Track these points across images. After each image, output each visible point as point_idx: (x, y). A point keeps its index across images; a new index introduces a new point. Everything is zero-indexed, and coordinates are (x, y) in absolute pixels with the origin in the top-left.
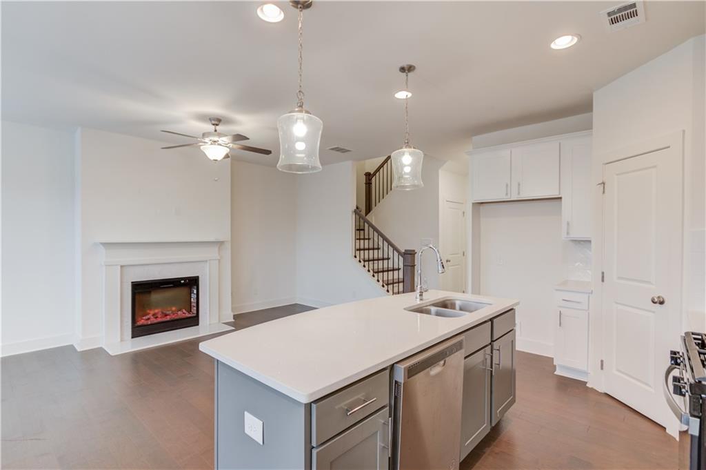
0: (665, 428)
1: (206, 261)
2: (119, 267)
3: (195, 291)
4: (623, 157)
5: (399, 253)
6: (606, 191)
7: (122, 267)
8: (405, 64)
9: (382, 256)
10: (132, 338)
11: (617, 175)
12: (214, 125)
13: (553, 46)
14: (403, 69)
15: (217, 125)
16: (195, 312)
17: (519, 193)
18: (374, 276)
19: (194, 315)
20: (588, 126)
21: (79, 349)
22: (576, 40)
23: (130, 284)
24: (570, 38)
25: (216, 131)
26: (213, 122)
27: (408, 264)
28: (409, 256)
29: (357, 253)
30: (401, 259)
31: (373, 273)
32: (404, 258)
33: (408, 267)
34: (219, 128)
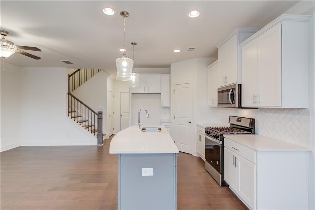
0: (191, 154)
4: (182, 83)
5: (95, 113)
6: (176, 92)
8: (134, 42)
11: (179, 88)
12: (2, 35)
13: (174, 51)
14: (132, 44)
17: (148, 91)
18: (80, 124)
20: (169, 73)
22: (180, 51)
24: (178, 50)
25: (3, 38)
26: (3, 33)
27: (100, 118)
28: (100, 114)
29: (70, 114)
30: (96, 116)
31: (80, 123)
32: (98, 115)
33: (100, 119)
34: (7, 38)
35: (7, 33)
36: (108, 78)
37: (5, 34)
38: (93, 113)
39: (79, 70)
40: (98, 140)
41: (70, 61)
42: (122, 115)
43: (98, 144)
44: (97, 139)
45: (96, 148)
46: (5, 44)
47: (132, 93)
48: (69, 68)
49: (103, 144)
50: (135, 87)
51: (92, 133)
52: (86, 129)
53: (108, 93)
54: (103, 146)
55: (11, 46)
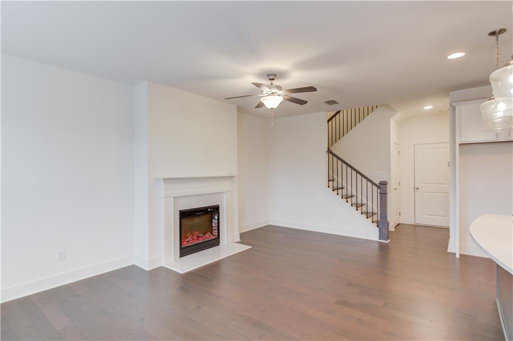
1: (224, 193)
2: (173, 198)
3: (216, 218)
5: (373, 183)
7: (174, 198)
9: (341, 186)
10: (180, 257)
12: (270, 80)
15: (273, 79)
16: (217, 234)
19: (217, 237)
21: (147, 269)
23: (178, 212)
25: (272, 84)
26: (271, 77)
27: (384, 192)
28: (382, 186)
29: (331, 183)
30: (375, 188)
31: (347, 198)
32: (378, 187)
33: (383, 195)
34: (275, 83)
35: (275, 75)
36: (391, 120)
37: (273, 77)
38: (370, 184)
39: (339, 112)
40: (380, 231)
41: (335, 100)
42: (418, 189)
43: (380, 239)
44: (377, 229)
45: (377, 246)
46: (275, 90)
47: (460, 144)
48: (328, 112)
49: (389, 240)
50: (502, 130)
51: (367, 218)
52: (357, 210)
53: (392, 146)
54: (389, 243)
55: (280, 92)
